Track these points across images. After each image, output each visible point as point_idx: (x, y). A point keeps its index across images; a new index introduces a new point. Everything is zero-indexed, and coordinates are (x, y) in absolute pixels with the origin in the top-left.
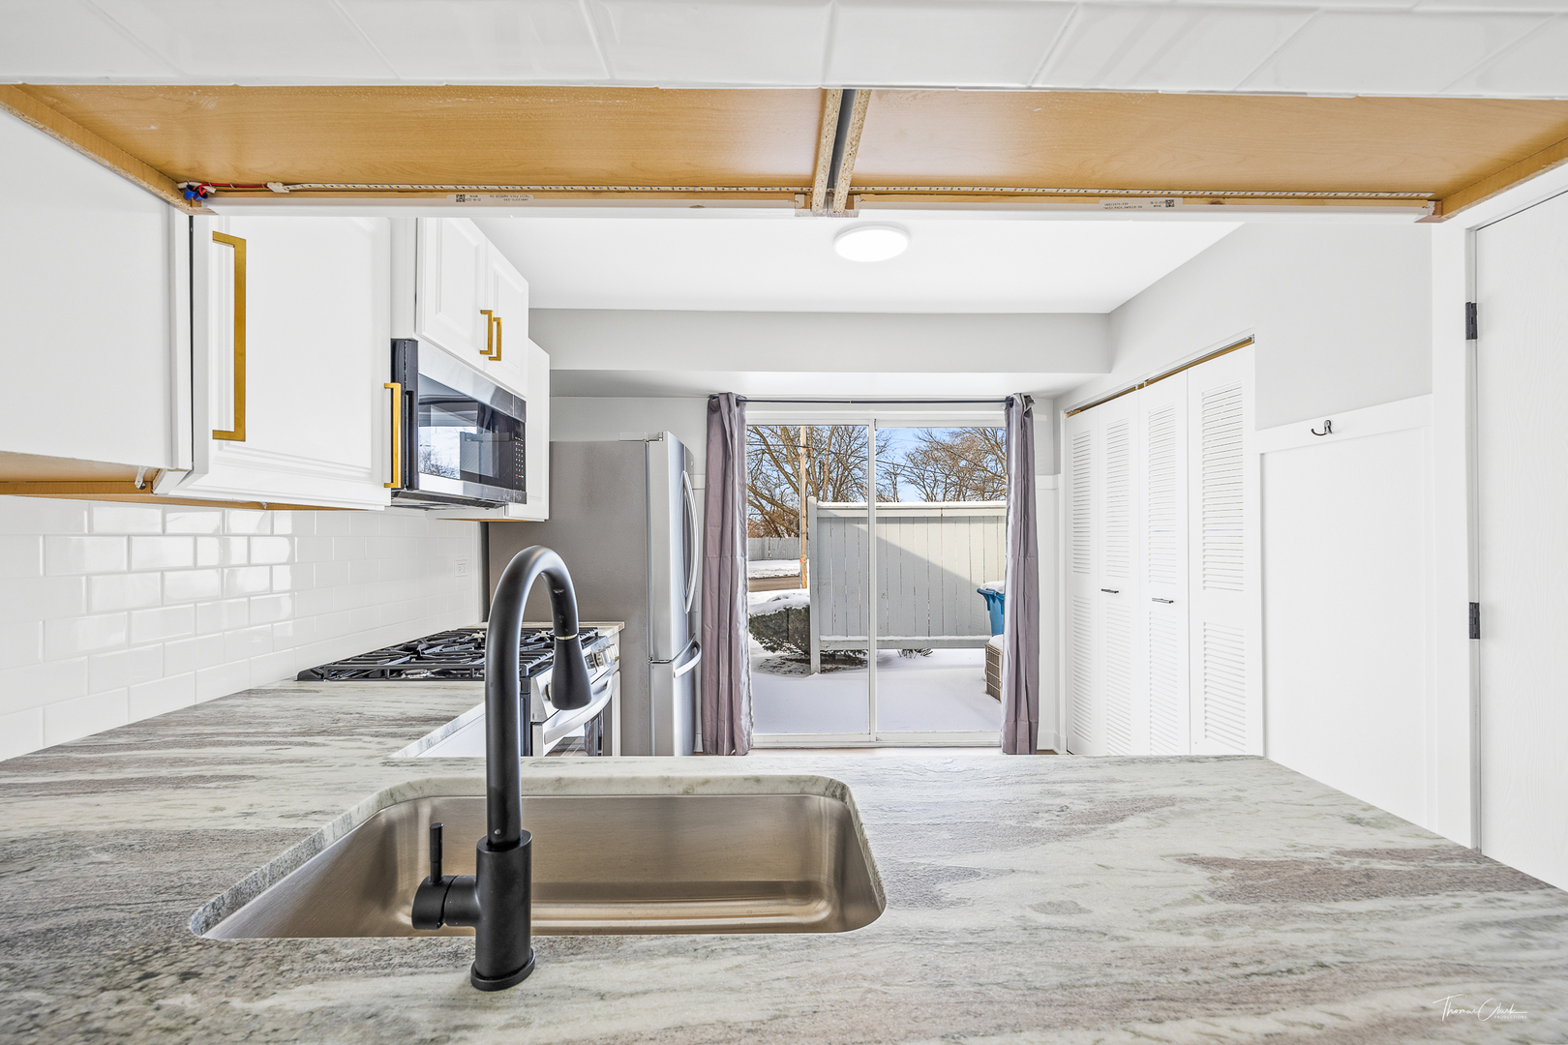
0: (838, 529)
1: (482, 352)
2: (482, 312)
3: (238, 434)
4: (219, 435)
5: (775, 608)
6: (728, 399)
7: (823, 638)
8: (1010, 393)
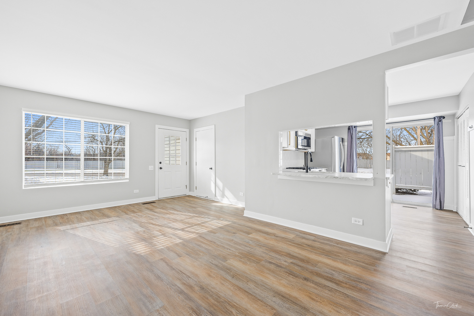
0: (403, 154)
6: (352, 127)
7: (396, 185)
8: (434, 116)
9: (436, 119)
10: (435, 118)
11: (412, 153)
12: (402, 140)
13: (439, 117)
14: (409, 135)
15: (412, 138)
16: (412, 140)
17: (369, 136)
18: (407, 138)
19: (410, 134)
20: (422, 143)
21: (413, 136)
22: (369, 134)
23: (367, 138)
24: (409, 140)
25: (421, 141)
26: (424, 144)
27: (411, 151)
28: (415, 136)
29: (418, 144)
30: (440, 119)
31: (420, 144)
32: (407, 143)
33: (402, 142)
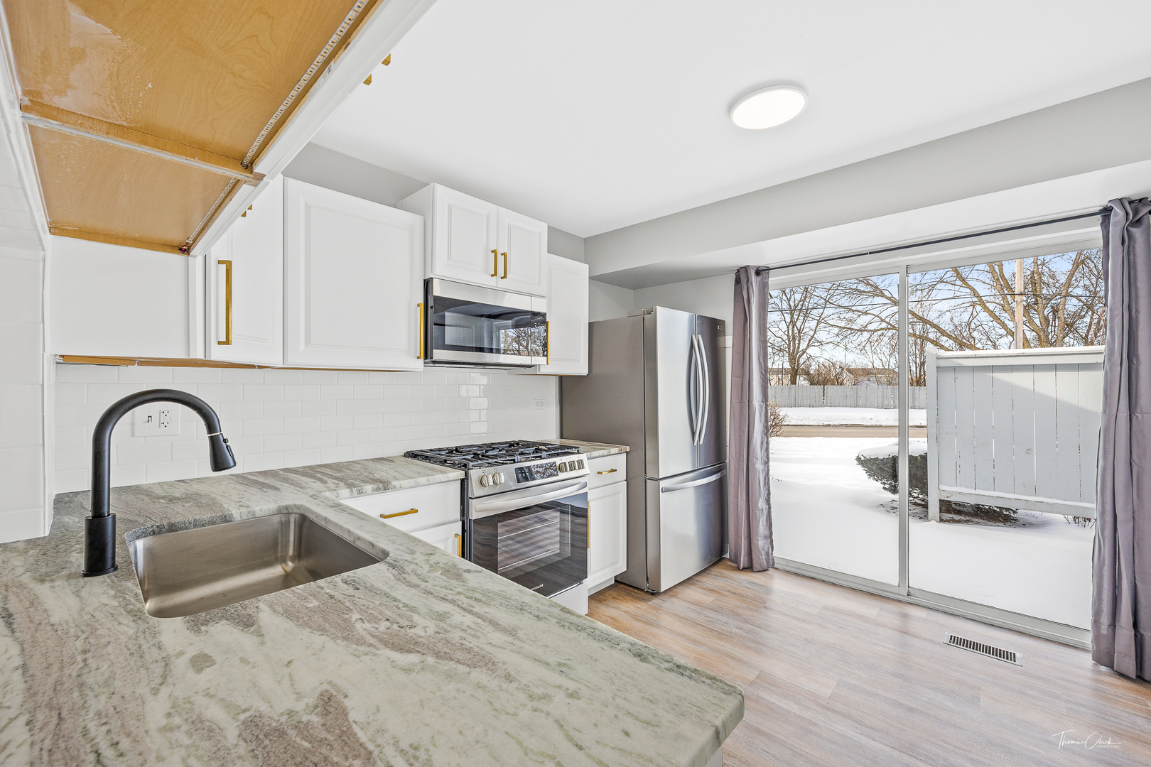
0: (965, 379)
1: (492, 276)
2: (492, 252)
3: (227, 342)
4: (220, 343)
5: (889, 453)
6: (746, 271)
7: (942, 487)
8: (1104, 202)
9: (1116, 214)
10: (1106, 212)
11: (997, 375)
12: (975, 334)
13: (1131, 202)
14: (994, 322)
15: (1003, 331)
16: (1002, 336)
17: (889, 323)
18: (987, 330)
19: (996, 318)
20: (1027, 343)
21: (1004, 326)
22: (887, 320)
23: (882, 329)
24: (992, 336)
25: (1026, 339)
26: (1032, 345)
27: (993, 368)
28: (1010, 325)
29: (1018, 344)
30: (1136, 212)
31: (1022, 346)
32: (989, 343)
33: (976, 341)
